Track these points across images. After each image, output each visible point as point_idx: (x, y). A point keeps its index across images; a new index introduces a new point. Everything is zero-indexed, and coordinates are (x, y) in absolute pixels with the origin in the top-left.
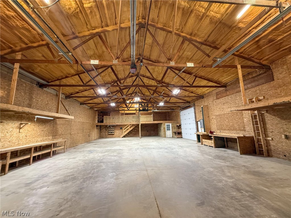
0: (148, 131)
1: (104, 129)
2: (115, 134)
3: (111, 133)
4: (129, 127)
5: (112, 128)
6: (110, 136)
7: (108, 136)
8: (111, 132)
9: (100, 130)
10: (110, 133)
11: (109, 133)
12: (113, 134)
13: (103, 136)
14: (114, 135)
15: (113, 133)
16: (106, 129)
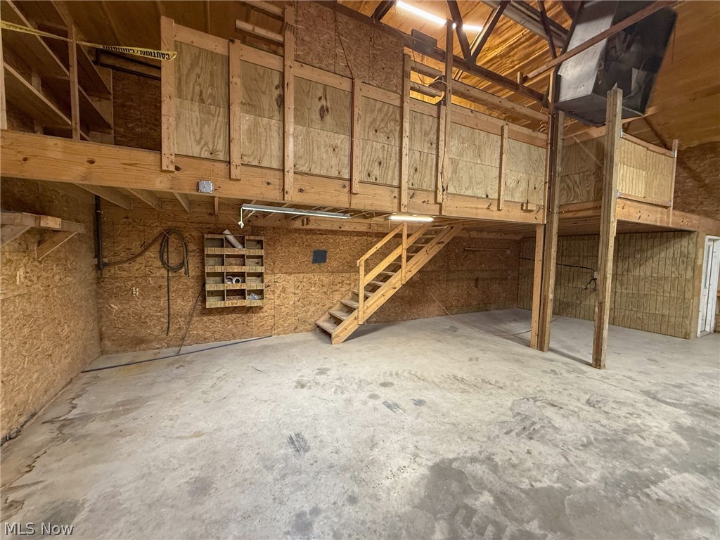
0: (477, 280)
1: (152, 253)
2: (270, 302)
3: (238, 302)
4: (401, 251)
5: (239, 250)
6: (217, 322)
7: (200, 326)
8: (231, 285)
9: (99, 267)
10: (229, 303)
11: (212, 302)
12: (249, 310)
13: (143, 333)
14: (255, 318)
15: (250, 301)
16: (174, 260)
